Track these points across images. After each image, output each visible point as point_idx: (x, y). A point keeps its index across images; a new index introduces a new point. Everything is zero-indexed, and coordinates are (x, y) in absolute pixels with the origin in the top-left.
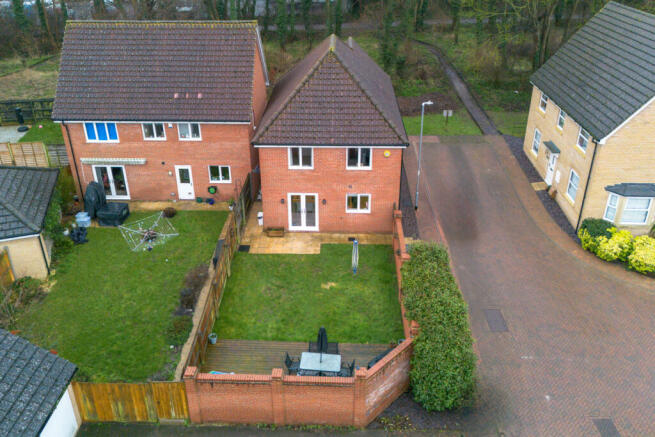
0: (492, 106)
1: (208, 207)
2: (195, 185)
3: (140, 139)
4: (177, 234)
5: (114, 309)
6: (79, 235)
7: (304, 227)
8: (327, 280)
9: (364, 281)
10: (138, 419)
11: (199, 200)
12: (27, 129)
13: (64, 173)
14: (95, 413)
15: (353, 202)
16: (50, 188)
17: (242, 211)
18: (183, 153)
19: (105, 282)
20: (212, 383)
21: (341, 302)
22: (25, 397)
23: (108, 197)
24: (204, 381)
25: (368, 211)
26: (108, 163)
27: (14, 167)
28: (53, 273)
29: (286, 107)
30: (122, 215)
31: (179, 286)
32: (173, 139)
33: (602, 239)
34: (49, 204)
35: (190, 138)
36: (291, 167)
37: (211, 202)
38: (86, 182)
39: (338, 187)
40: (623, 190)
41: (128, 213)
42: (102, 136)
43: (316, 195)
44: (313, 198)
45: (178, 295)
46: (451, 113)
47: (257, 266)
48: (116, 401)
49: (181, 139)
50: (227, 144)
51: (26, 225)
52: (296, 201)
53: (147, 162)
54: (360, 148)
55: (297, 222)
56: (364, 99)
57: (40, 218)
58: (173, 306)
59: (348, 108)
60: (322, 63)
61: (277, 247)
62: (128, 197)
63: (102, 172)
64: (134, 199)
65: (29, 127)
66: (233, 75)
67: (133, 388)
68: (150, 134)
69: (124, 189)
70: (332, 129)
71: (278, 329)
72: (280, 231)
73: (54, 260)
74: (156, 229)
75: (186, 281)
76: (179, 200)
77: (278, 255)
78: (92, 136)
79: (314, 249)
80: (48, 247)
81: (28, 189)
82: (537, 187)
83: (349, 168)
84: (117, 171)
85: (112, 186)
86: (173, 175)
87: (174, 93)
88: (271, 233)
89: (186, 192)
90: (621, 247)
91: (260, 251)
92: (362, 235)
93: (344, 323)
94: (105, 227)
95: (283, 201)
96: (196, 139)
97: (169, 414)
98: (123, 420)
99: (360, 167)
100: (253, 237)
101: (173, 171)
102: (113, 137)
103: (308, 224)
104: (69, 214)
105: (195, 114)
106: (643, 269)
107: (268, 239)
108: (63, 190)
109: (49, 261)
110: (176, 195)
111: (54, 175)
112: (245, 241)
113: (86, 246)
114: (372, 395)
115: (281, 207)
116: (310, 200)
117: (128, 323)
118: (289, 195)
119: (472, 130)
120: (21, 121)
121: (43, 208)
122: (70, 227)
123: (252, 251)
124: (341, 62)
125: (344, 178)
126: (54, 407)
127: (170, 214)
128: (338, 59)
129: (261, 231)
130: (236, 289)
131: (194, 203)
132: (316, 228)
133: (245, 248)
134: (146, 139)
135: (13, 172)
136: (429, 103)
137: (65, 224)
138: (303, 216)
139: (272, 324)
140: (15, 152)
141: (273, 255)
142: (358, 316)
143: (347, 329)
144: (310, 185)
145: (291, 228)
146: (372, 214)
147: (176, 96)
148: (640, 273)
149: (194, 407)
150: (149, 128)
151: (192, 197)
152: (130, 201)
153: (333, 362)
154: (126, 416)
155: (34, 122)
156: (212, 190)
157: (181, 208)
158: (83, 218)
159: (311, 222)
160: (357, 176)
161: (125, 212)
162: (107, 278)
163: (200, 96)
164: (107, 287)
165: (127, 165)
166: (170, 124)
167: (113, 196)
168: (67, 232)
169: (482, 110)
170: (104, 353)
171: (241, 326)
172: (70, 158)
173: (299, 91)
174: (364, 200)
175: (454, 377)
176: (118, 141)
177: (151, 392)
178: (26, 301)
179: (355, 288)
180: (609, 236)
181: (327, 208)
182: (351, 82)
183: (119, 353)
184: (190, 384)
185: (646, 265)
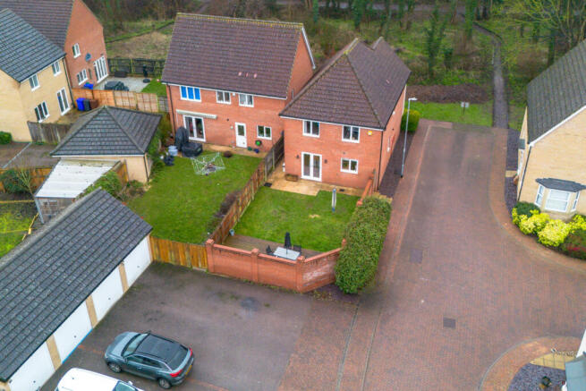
0: (518, 102)
1: (254, 154)
2: (248, 138)
3: (214, 101)
4: (223, 168)
5: (181, 207)
6: (169, 161)
7: (311, 177)
8: (314, 212)
9: (338, 217)
10: (182, 264)
11: (249, 149)
12: (148, 81)
13: (165, 118)
14: (160, 256)
15: (345, 164)
16: (155, 126)
17: (272, 160)
18: (241, 115)
19: (179, 191)
20: (220, 250)
21: (318, 227)
22: (125, 235)
23: (190, 138)
24: (216, 248)
25: (356, 172)
26: (194, 115)
27: (136, 111)
28: (150, 181)
29: (306, 91)
30: (197, 151)
31: (221, 201)
32: (235, 104)
33: (524, 217)
34: (153, 137)
35: (246, 105)
36: (305, 134)
37: (257, 151)
38: (178, 126)
39: (336, 153)
40: (549, 183)
41: (201, 151)
42: (191, 97)
43: (321, 156)
44: (318, 157)
45: (219, 205)
46: (467, 104)
47: (273, 197)
48: (171, 251)
49: (240, 105)
50: (270, 112)
51: (137, 148)
52: (307, 157)
53: (217, 118)
54: (352, 127)
55: (307, 173)
56: (361, 92)
57: (146, 145)
58: (214, 211)
59: (348, 97)
60: (336, 62)
61: (290, 187)
62: (204, 140)
63: (189, 120)
64: (208, 142)
65: (151, 79)
66: (279, 63)
67: (180, 245)
68: (221, 98)
69: (202, 134)
70: (334, 111)
71: (273, 235)
72: (294, 178)
73: (152, 173)
74: (213, 163)
75: (226, 198)
76: (236, 147)
77: (288, 193)
78: (184, 95)
79: (314, 193)
80: (149, 165)
81: (141, 126)
82: (509, 174)
83: (344, 140)
84: (199, 122)
85: (195, 131)
86: (234, 129)
87: (238, 72)
88: (289, 178)
89: (242, 142)
90: (535, 224)
91: (278, 189)
92: (350, 189)
93: (314, 239)
94: (186, 158)
95: (298, 157)
96: (250, 106)
97: (198, 265)
98: (173, 263)
99: (351, 140)
100: (276, 179)
101: (234, 126)
102: (197, 97)
103: (315, 175)
104: (165, 146)
105: (250, 88)
106: (545, 242)
107: (286, 181)
108: (163, 130)
109: (149, 173)
110: (235, 143)
111: (158, 119)
112: (270, 180)
113: (172, 168)
114: (308, 274)
115: (296, 161)
116: (317, 159)
117: (187, 216)
118: (303, 153)
119: (485, 121)
120: (146, 75)
121: (148, 140)
122: (165, 154)
123: (272, 187)
124: (350, 63)
125: (340, 146)
126: (138, 243)
127: (228, 155)
128: (348, 61)
129: (283, 175)
130: (255, 208)
131: (246, 151)
132: (320, 179)
133: (268, 185)
134: (218, 102)
135: (134, 114)
136: (414, 99)
137: (162, 152)
138: (312, 169)
139: (270, 232)
140: (139, 99)
141: (285, 192)
142: (325, 237)
143: (315, 242)
144: (316, 148)
145: (303, 177)
146: (359, 175)
147: (240, 74)
148: (545, 245)
149: (211, 263)
150: (220, 94)
151: (245, 146)
152: (205, 143)
153: (293, 255)
154: (176, 261)
155: (154, 76)
156: (258, 143)
157: (237, 153)
158: (173, 150)
159: (316, 174)
160: (350, 147)
161: (199, 150)
162: (180, 189)
163: (255, 76)
164: (180, 194)
165: (205, 118)
166: (234, 94)
167: (194, 138)
168: (162, 157)
169: (508, 104)
170: (171, 229)
171: (252, 230)
172: (170, 109)
173: (317, 81)
174: (354, 164)
175: (355, 272)
176: (200, 101)
177: (188, 250)
178: (133, 193)
179: (330, 221)
180: (530, 215)
181: (327, 166)
182: (354, 78)
183: (178, 231)
184: (209, 249)
185: (548, 240)
